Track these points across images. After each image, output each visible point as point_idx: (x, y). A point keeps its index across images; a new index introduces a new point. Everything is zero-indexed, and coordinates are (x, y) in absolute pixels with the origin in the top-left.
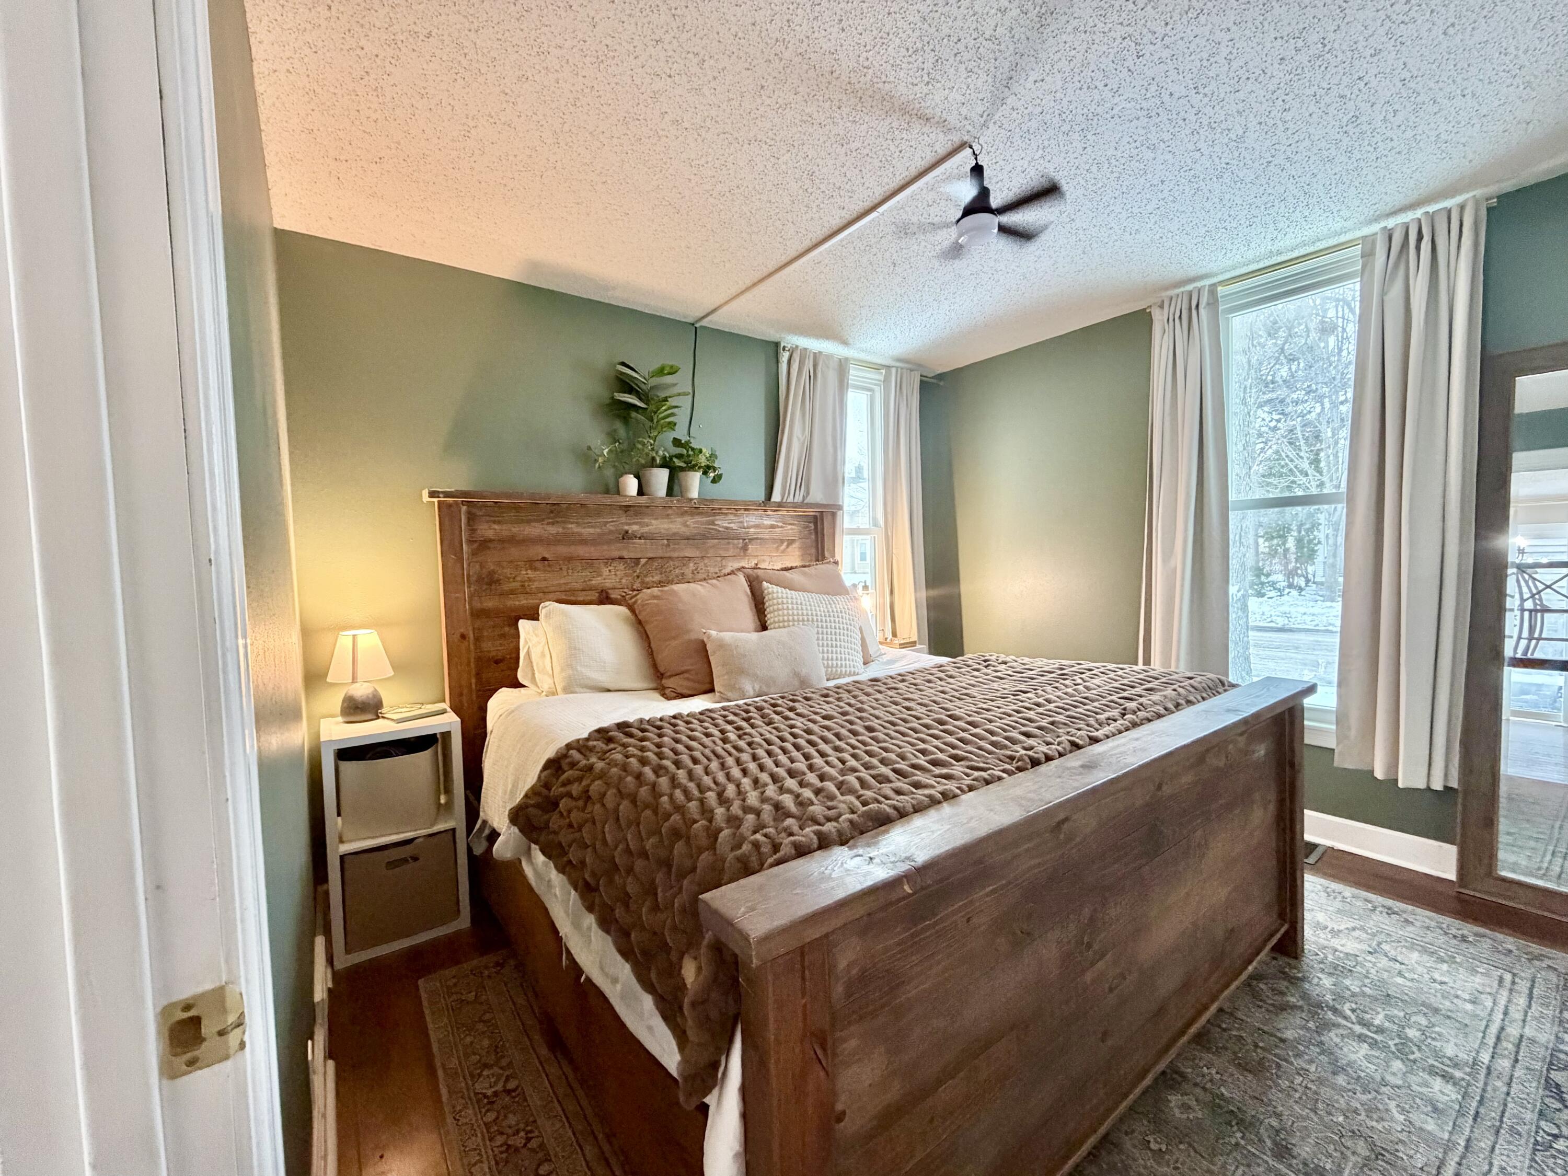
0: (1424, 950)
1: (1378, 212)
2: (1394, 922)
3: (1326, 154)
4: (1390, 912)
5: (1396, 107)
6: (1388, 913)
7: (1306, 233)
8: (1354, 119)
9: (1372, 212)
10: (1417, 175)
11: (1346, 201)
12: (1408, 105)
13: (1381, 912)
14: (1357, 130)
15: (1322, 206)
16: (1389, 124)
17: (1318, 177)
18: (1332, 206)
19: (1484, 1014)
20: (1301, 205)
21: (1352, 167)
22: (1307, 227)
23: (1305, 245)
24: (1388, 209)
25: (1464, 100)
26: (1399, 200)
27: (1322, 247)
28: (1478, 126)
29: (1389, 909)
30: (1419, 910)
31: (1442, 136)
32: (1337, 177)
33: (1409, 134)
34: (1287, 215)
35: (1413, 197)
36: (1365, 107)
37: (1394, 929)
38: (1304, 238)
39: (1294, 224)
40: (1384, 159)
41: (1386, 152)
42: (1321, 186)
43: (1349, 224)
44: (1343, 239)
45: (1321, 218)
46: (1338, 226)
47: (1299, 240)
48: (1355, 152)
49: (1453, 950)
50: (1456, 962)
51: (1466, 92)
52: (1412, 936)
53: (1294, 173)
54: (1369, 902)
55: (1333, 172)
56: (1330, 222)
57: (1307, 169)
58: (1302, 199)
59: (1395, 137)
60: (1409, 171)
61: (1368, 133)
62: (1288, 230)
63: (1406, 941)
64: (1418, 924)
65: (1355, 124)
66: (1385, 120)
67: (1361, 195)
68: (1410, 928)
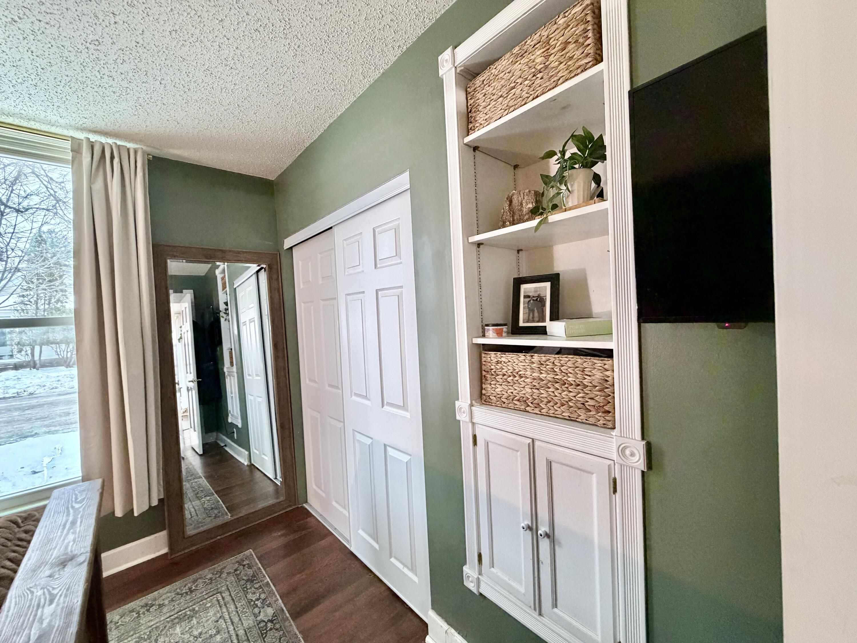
0: (181, 619)
1: (85, 125)
2: (154, 614)
3: (67, 54)
4: (148, 607)
5: (126, 58)
6: (148, 610)
7: (25, 108)
8: (97, 43)
9: (81, 123)
10: (117, 115)
11: (67, 102)
12: (133, 63)
13: (144, 613)
14: (96, 53)
15: (47, 94)
16: (116, 67)
17: (53, 68)
18: (55, 100)
19: (226, 635)
20: (31, 82)
21: (80, 79)
22: (28, 104)
23: (21, 118)
24: (92, 126)
25: (160, 85)
26: (101, 125)
27: (34, 127)
28: (158, 107)
29: (146, 605)
30: (161, 591)
31: (140, 99)
32: (68, 79)
33: (125, 84)
34: (14, 82)
35: (110, 128)
36: (107, 40)
37: (157, 620)
38: (23, 112)
39: (18, 95)
40: (104, 89)
41: (107, 86)
42: (52, 78)
43: (62, 121)
44: (53, 130)
45: (43, 104)
46: (54, 118)
47: (17, 110)
48: (88, 70)
49: (191, 604)
50: (197, 612)
51: (162, 82)
52: (168, 615)
53: (33, 48)
54: (132, 611)
55: (67, 73)
56: (49, 111)
57: (46, 54)
58: (33, 77)
59: (116, 80)
60: (114, 109)
61: (102, 62)
62: (10, 95)
63: (168, 622)
64: (166, 602)
65: (96, 48)
66: (115, 61)
67: (79, 106)
68: (165, 610)
